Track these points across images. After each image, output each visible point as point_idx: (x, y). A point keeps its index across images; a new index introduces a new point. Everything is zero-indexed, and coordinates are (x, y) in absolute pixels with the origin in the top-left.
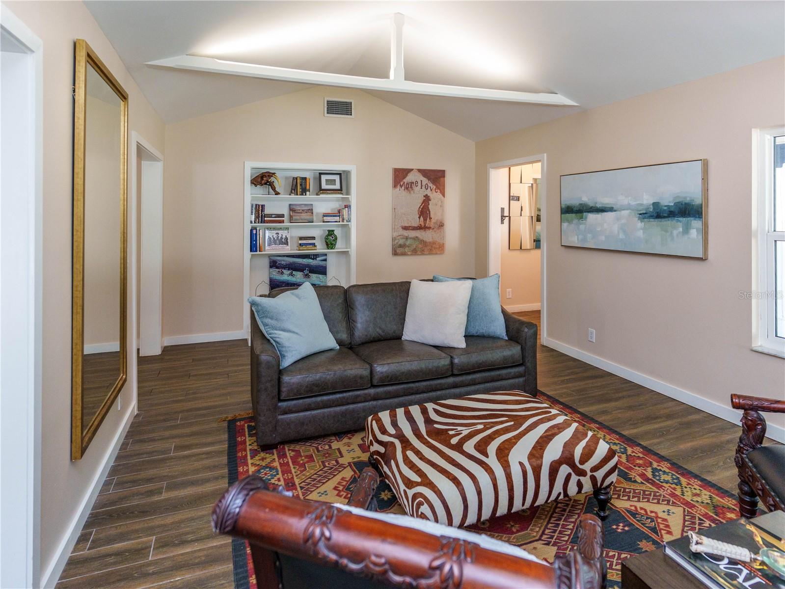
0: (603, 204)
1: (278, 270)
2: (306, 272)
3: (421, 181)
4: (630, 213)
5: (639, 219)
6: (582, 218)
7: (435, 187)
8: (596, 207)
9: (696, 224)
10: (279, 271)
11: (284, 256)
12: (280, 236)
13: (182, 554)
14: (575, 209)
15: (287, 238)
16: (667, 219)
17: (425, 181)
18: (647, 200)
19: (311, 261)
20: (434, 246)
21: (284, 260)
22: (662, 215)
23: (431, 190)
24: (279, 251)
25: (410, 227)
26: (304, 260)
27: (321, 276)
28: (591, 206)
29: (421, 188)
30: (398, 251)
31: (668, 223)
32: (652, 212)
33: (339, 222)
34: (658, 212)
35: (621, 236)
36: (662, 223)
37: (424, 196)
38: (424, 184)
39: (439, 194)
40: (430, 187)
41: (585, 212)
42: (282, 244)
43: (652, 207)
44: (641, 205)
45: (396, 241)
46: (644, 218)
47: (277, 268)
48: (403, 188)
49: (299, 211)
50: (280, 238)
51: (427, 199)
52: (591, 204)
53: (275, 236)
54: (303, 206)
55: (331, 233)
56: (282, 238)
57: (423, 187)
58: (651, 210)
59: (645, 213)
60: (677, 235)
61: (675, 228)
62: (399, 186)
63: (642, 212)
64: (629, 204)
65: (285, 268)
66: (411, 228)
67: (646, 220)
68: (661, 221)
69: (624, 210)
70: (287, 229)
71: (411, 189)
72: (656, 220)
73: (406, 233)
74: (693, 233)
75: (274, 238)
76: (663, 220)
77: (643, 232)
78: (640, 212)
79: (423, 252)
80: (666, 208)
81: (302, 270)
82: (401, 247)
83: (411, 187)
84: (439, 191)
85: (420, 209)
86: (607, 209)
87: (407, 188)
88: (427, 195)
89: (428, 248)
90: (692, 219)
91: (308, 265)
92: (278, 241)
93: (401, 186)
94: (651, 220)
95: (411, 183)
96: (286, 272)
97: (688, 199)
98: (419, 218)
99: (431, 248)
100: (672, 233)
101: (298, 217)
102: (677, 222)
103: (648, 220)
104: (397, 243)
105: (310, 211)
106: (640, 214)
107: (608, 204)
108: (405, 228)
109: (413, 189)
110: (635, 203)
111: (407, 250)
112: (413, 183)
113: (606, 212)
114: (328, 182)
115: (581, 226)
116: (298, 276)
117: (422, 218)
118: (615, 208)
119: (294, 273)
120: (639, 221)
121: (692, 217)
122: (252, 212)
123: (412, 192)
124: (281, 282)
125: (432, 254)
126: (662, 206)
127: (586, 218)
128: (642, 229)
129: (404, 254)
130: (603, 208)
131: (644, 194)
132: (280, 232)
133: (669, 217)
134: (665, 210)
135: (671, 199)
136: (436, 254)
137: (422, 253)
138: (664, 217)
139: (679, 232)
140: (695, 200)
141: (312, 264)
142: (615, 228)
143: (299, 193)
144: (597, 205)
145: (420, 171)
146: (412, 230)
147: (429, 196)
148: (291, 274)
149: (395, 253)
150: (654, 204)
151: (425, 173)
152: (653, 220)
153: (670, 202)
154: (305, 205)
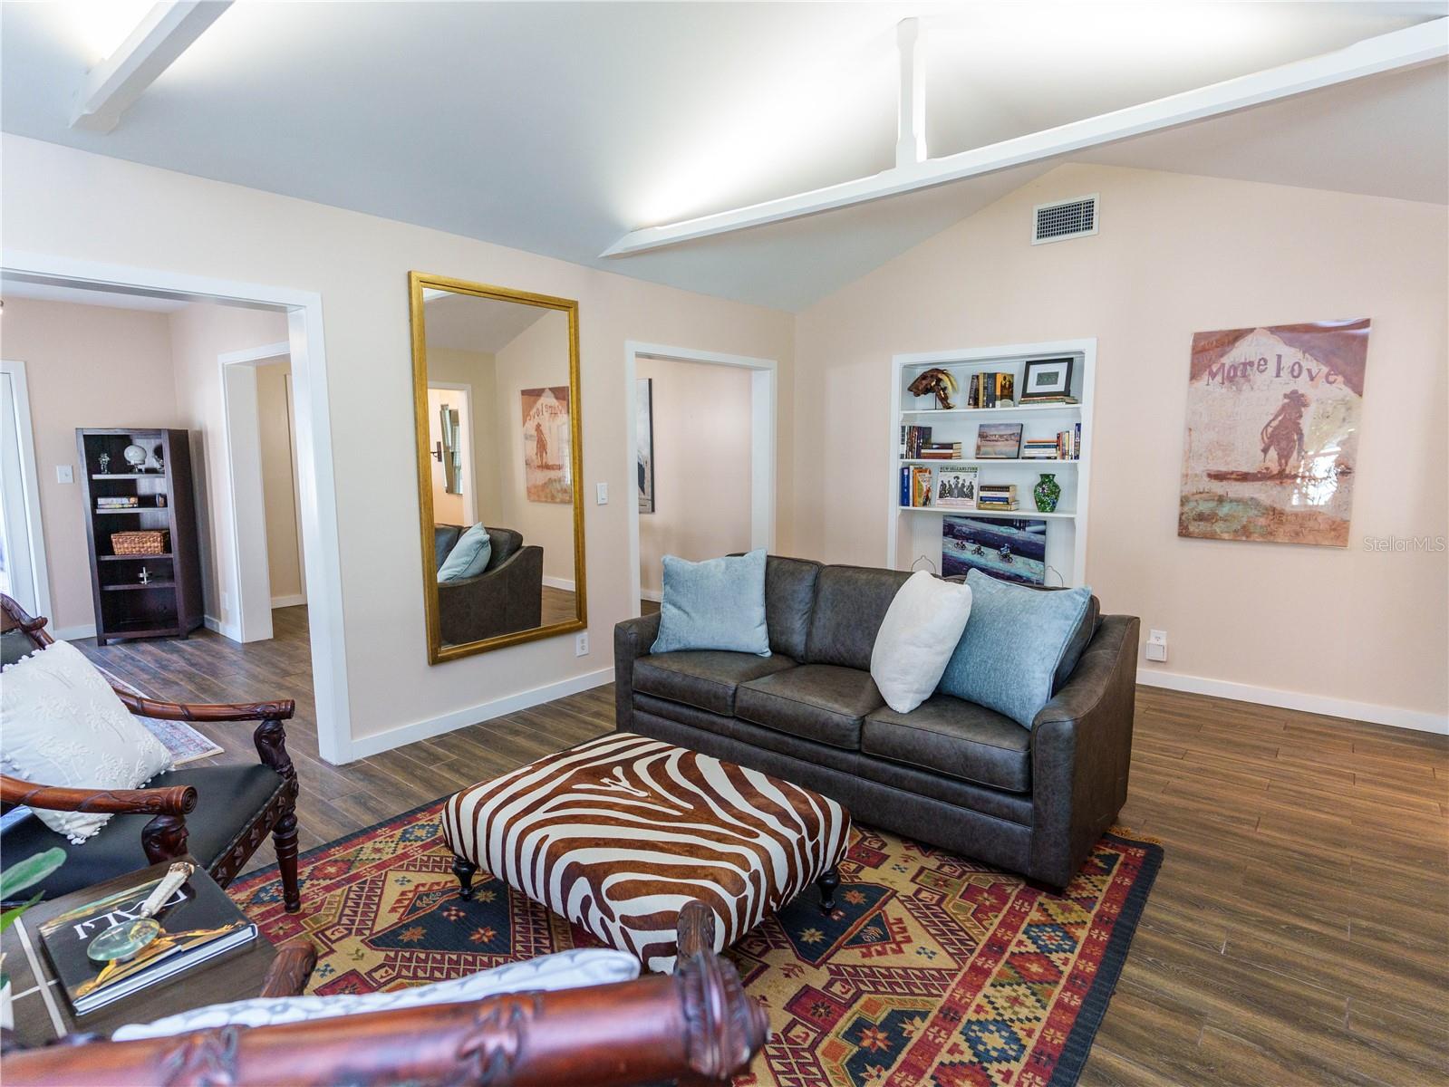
1: (956, 541)
2: (1005, 550)
3: (1279, 357)
7: (1325, 369)
10: (958, 544)
11: (967, 518)
12: (961, 482)
15: (972, 486)
17: (1291, 355)
19: (1014, 531)
20: (1311, 524)
21: (966, 525)
23: (1312, 379)
24: (956, 508)
25: (1232, 473)
26: (1002, 529)
27: (1032, 562)
29: (1278, 375)
30: (1191, 529)
33: (1056, 458)
37: (1286, 396)
38: (1286, 363)
39: (1343, 386)
40: (1309, 371)
42: (962, 497)
45: (1192, 504)
47: (955, 537)
48: (1219, 378)
49: (994, 438)
50: (960, 485)
51: (1296, 402)
53: (953, 482)
54: (1002, 427)
55: (1047, 479)
56: (963, 485)
57: (1285, 374)
62: (1206, 376)
65: (967, 540)
66: (1234, 476)
70: (974, 470)
71: (1242, 380)
73: (1218, 488)
75: (950, 485)
79: (1272, 538)
81: (997, 546)
82: (1201, 520)
83: (1244, 376)
84: (1340, 379)
85: (1270, 430)
87: (1231, 379)
88: (1294, 392)
89: (1288, 528)
91: (1009, 537)
92: (956, 491)
93: (1213, 375)
95: (1245, 364)
96: (971, 547)
98: (1265, 451)
99: (1298, 528)
101: (989, 449)
104: (1192, 509)
105: (1013, 437)
108: (1219, 477)
109: (1249, 381)
111: (1219, 527)
112: (1251, 364)
114: (1042, 379)
116: (990, 557)
117: (1273, 453)
119: (983, 549)
122: (903, 440)
123: (1246, 387)
124: (960, 563)
125: (1299, 544)
129: (1211, 537)
132: (962, 475)
136: (1317, 545)
137: (1269, 537)
141: (1017, 538)
143: (981, 404)
145: (1275, 330)
146: (1236, 480)
147: (1303, 395)
148: (978, 552)
149: (1184, 532)
151: (1295, 333)
154: (1007, 425)
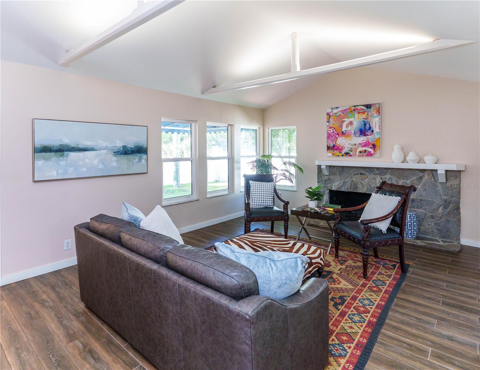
0: (85, 145)
4: (108, 151)
5: (113, 155)
6: (63, 155)
8: (78, 147)
9: (144, 156)
13: (411, 340)
14: (54, 149)
16: (130, 155)
18: (119, 144)
22: (128, 152)
28: (73, 147)
31: (131, 157)
32: (122, 151)
34: (125, 151)
35: (101, 166)
36: (128, 157)
41: (66, 151)
43: (122, 148)
44: (116, 147)
46: (117, 154)
52: (73, 146)
58: (122, 150)
59: (118, 152)
60: (136, 163)
61: (135, 159)
63: (115, 151)
64: (107, 146)
67: (118, 156)
68: (127, 156)
69: (103, 150)
72: (124, 155)
74: (143, 161)
76: (128, 155)
77: (116, 163)
78: (114, 151)
80: (130, 149)
86: (88, 149)
90: (143, 154)
94: (121, 155)
97: (141, 144)
100: (133, 161)
102: (136, 156)
103: (120, 155)
106: (114, 152)
107: (89, 145)
110: (111, 146)
113: (87, 151)
115: (61, 162)
118: (96, 148)
120: (114, 157)
121: (143, 153)
126: (128, 148)
127: (67, 156)
128: (115, 161)
130: (86, 149)
131: (117, 140)
133: (132, 154)
134: (130, 150)
135: (133, 144)
138: (129, 154)
139: (137, 161)
140: (144, 145)
142: (96, 162)
144: (79, 146)
150: (123, 146)
152: (122, 155)
153: (132, 146)
